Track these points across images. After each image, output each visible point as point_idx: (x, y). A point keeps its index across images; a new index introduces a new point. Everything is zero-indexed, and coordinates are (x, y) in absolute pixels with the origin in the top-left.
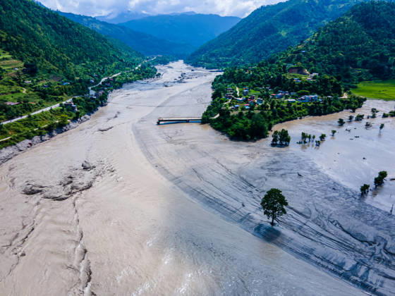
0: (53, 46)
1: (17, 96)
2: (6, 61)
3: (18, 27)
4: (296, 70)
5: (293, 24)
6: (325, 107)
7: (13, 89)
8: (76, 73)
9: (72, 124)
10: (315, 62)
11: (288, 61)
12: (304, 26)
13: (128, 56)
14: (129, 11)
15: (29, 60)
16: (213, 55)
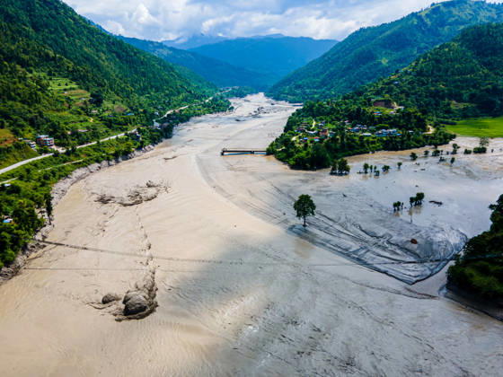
0: (117, 76)
1: (85, 124)
2: (73, 91)
3: (82, 55)
4: (383, 103)
5: (397, 50)
6: (402, 142)
7: (82, 119)
8: (140, 105)
9: (136, 153)
10: (407, 95)
11: (378, 93)
12: (411, 51)
13: (198, 87)
14: (202, 34)
15: (94, 90)
16: (299, 87)
